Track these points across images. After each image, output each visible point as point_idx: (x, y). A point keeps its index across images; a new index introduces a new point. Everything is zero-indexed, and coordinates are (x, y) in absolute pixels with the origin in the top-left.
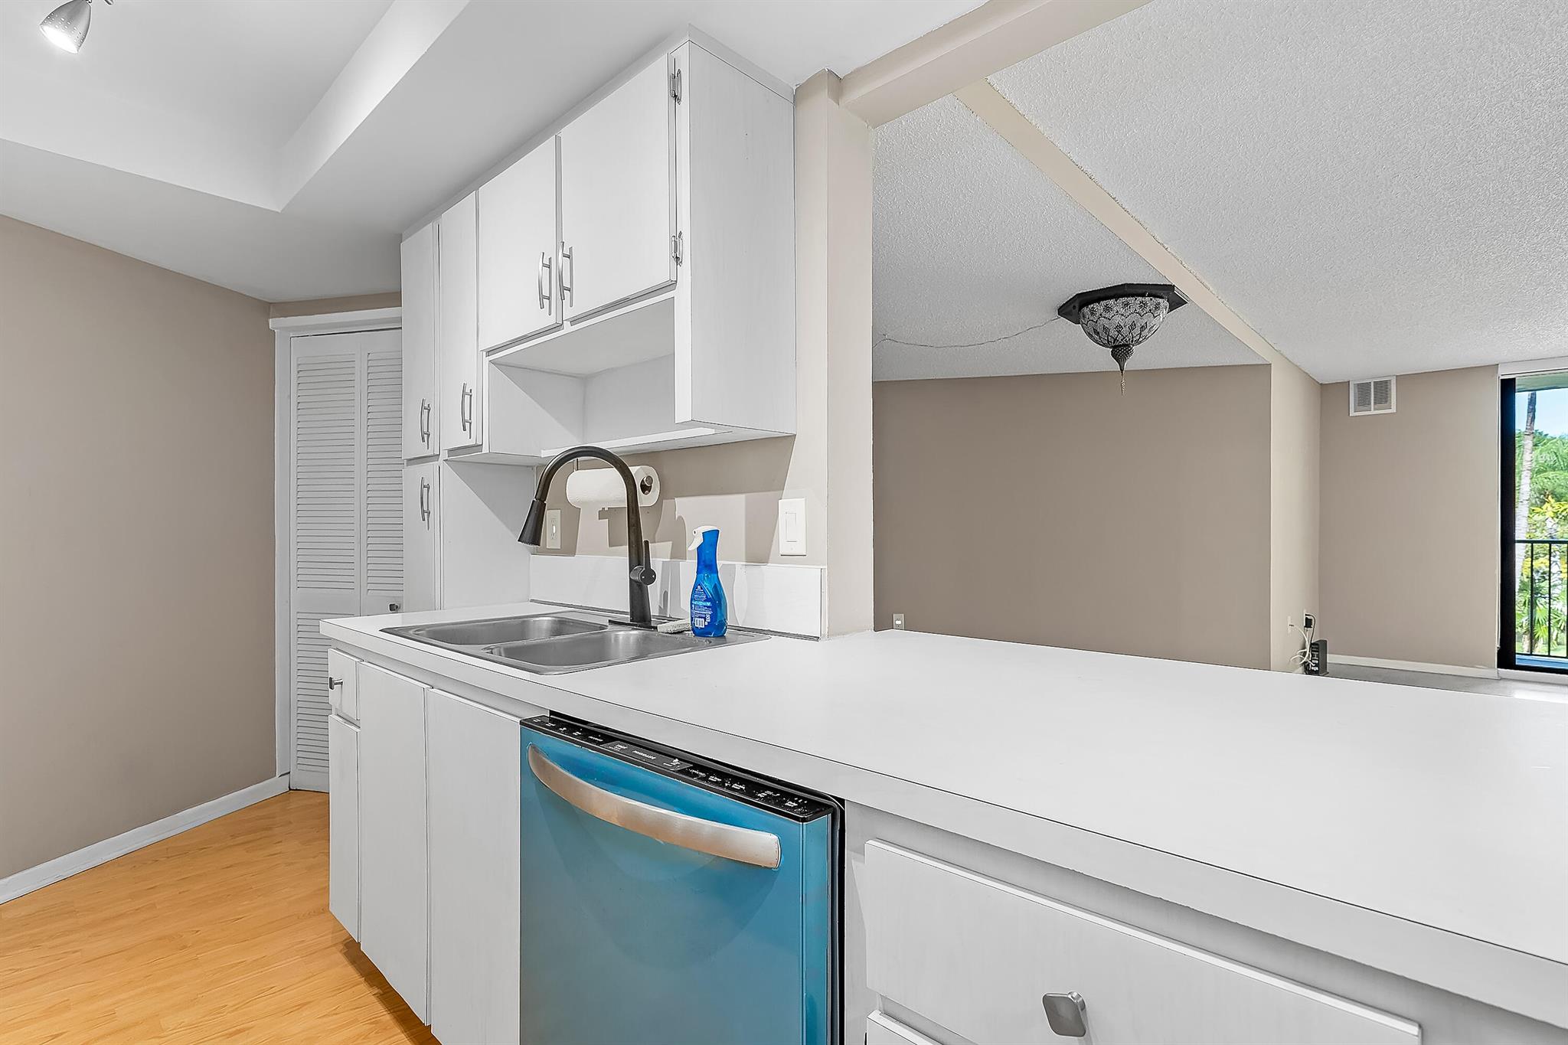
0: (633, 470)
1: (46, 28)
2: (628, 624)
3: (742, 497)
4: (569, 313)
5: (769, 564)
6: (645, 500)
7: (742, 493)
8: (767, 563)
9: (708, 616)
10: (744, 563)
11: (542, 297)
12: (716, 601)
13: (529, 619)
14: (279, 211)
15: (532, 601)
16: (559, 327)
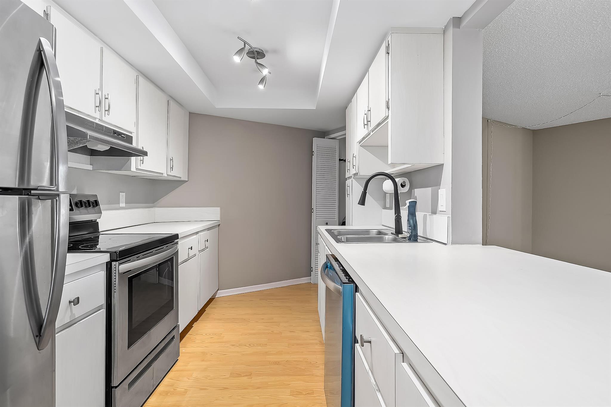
0: (397, 180)
1: (259, 86)
2: (394, 234)
3: (431, 188)
4: (370, 129)
5: (437, 215)
6: (401, 190)
7: (430, 187)
8: (436, 214)
9: (410, 232)
10: (430, 214)
11: (365, 125)
12: (414, 227)
13: (370, 230)
14: (315, 109)
15: (383, 225)
16: (369, 134)
